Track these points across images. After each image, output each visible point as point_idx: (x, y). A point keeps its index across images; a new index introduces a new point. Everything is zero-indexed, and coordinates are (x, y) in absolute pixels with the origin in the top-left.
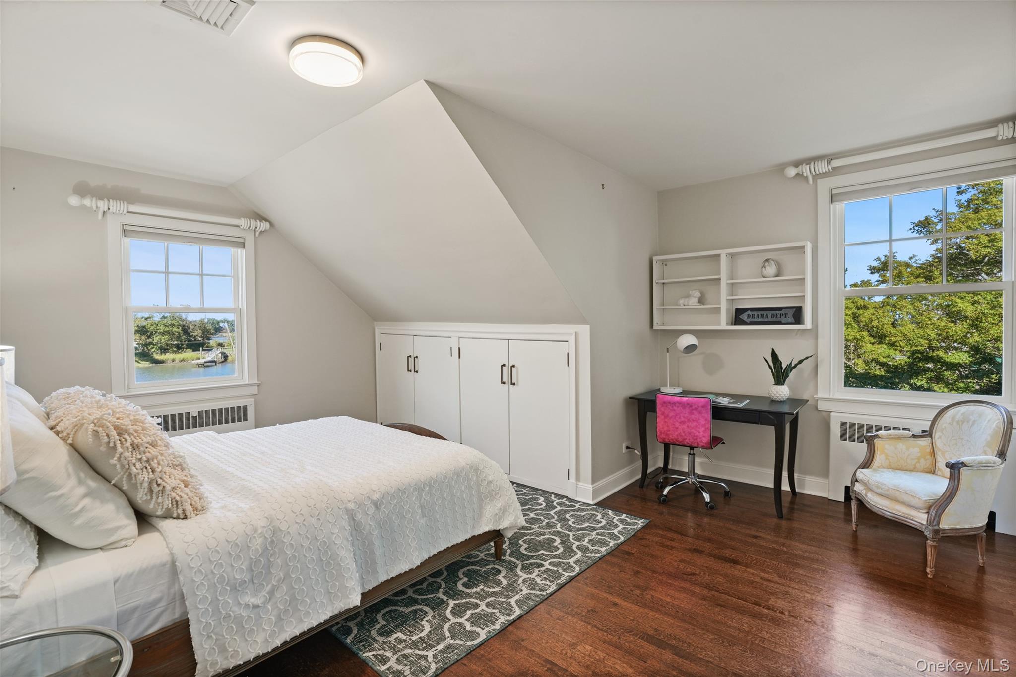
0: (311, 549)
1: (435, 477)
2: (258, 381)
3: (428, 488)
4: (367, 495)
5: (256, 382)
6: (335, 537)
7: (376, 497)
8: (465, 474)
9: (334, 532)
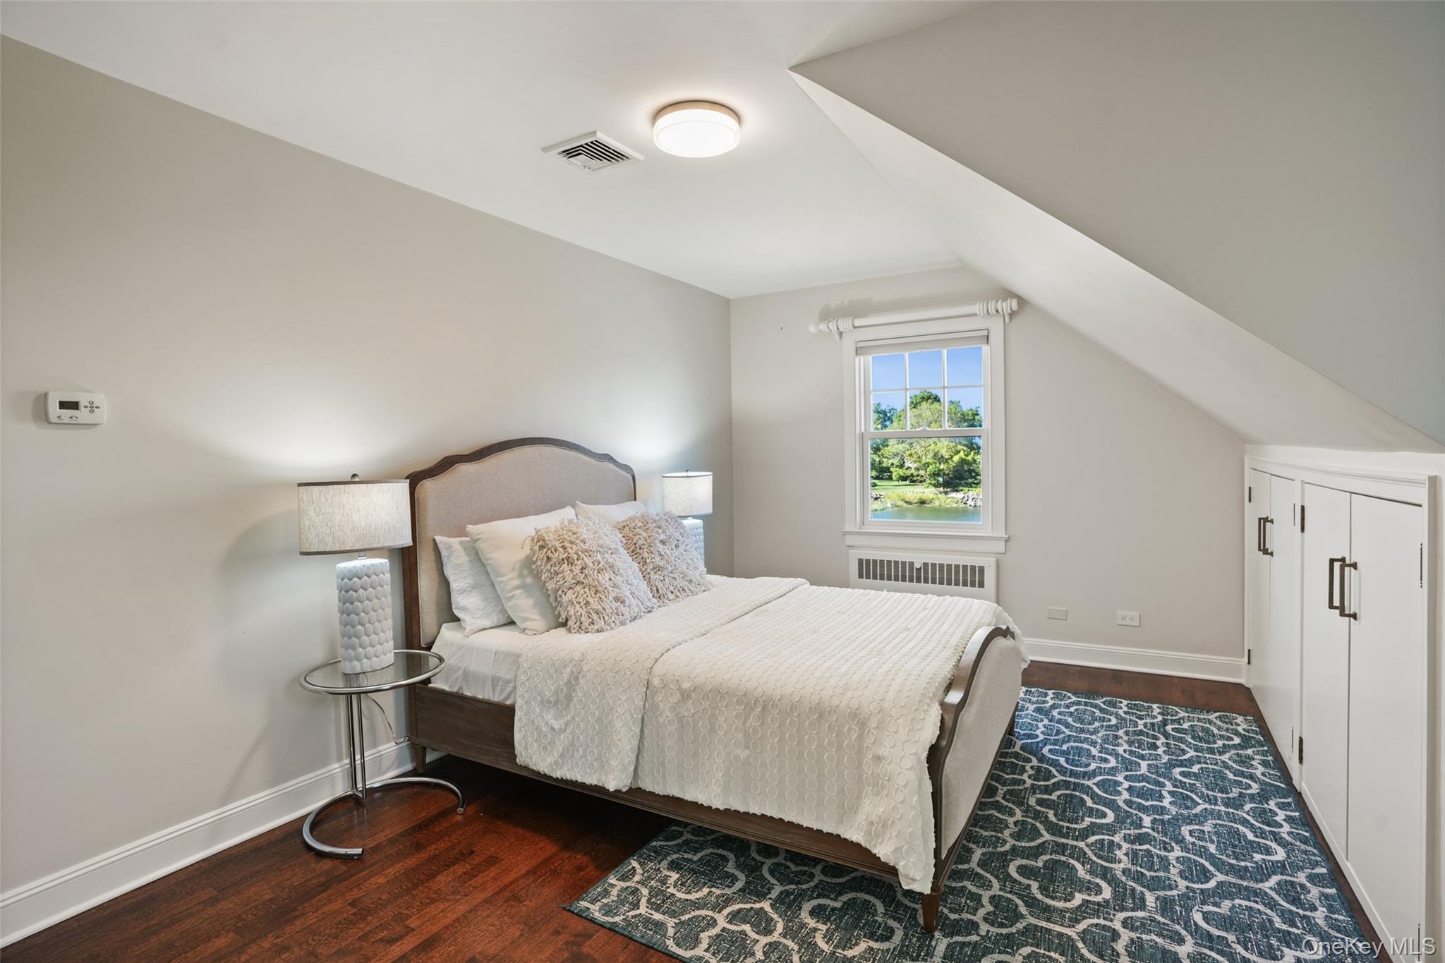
0: (596, 702)
1: (777, 699)
2: (1006, 534)
3: (759, 710)
4: (678, 678)
5: (1002, 534)
6: (620, 704)
7: (685, 686)
8: (837, 720)
9: (622, 698)
